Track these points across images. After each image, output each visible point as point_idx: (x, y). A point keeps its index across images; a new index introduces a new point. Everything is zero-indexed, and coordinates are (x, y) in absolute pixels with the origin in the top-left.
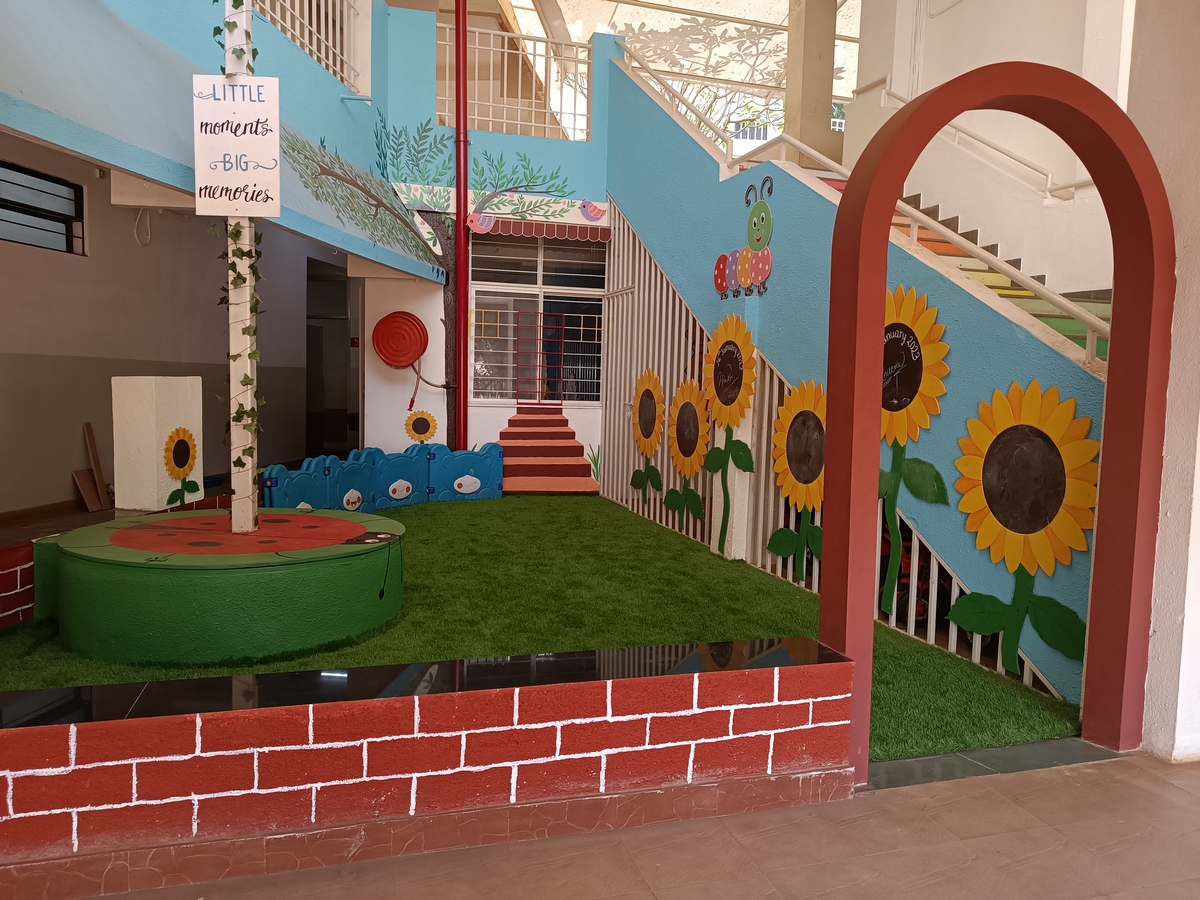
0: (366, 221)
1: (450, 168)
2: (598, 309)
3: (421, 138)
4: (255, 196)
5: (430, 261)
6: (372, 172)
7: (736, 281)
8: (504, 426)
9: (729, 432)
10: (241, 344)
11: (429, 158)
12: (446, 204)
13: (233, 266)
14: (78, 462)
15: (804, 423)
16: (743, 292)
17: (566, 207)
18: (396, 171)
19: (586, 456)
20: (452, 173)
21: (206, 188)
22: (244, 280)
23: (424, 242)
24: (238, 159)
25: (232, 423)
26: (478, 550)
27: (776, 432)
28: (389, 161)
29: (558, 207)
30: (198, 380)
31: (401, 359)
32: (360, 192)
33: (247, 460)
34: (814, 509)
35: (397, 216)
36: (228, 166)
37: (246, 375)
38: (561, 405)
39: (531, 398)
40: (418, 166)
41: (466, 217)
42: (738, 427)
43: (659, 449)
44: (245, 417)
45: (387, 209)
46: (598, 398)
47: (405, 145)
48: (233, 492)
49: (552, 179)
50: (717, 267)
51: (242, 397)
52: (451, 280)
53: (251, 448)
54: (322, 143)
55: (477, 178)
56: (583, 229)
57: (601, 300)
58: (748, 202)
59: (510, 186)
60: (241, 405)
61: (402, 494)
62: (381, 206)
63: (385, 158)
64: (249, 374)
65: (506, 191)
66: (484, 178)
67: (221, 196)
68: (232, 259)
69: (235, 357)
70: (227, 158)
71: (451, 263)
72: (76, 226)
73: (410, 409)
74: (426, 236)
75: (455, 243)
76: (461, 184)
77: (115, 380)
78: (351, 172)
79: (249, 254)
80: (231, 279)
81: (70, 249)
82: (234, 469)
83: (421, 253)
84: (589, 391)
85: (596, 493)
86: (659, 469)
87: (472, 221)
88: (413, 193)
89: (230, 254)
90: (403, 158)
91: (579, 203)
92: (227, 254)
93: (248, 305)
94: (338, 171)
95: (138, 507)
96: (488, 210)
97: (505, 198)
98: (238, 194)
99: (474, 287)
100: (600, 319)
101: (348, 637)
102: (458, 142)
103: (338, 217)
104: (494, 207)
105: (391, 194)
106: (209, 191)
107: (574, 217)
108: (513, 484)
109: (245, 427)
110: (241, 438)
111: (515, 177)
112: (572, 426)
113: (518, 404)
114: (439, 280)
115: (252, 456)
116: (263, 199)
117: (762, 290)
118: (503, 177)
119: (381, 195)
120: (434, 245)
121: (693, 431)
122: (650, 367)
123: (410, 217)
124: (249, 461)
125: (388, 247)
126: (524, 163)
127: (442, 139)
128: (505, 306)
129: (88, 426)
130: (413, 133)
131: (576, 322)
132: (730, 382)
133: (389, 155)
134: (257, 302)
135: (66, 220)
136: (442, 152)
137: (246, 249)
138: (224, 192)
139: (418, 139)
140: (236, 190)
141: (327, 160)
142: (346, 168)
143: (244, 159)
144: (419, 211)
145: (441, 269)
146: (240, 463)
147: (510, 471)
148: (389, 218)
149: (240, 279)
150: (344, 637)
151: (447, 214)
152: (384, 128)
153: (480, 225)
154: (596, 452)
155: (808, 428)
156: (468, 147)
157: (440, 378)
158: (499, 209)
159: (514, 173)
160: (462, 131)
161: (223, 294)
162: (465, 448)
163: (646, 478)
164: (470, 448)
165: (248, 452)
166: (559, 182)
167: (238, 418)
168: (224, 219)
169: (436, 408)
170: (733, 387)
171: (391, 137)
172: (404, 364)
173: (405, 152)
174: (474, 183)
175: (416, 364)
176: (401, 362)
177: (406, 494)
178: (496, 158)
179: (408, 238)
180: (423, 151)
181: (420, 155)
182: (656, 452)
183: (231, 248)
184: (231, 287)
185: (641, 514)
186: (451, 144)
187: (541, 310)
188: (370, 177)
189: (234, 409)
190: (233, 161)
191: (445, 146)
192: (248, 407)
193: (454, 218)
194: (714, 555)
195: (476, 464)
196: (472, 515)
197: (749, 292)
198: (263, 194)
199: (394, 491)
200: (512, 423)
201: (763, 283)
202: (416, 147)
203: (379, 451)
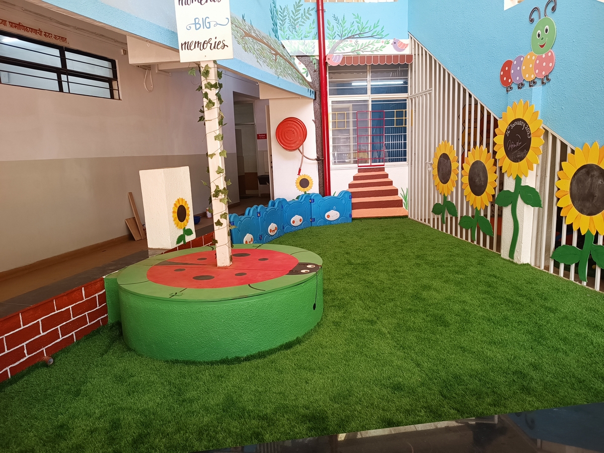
0: (272, 63)
1: (314, 28)
2: (404, 106)
3: (296, 11)
4: (216, 46)
5: (306, 85)
6: (270, 35)
7: (521, 77)
8: (351, 181)
9: (518, 180)
10: (214, 147)
11: (301, 23)
12: (313, 50)
13: (206, 95)
14: (128, 214)
15: (588, 173)
16: (527, 85)
17: (383, 44)
18: (283, 33)
19: (399, 195)
20: (315, 31)
21: (185, 43)
22: (214, 104)
23: (301, 75)
24: (204, 21)
25: (213, 198)
26: (353, 261)
27: (559, 179)
28: (279, 28)
29: (379, 45)
30: (187, 169)
31: (293, 145)
32: (266, 46)
33: (223, 221)
34: (597, 233)
35: (286, 60)
36: (198, 26)
37: (219, 167)
38: (384, 165)
39: (366, 163)
40: (295, 28)
41: (325, 57)
42: (526, 177)
43: (454, 190)
44: (220, 194)
45: (280, 55)
46: (405, 160)
47: (287, 17)
48: (216, 242)
49: (374, 28)
50: (503, 69)
51: (218, 181)
52: (317, 96)
53: (225, 213)
54: (243, 17)
55: (330, 32)
56: (396, 57)
57: (406, 100)
58: (532, 21)
59: (350, 35)
60: (217, 186)
61: (297, 223)
62: (277, 54)
63: (276, 26)
64: (221, 166)
65: (348, 38)
66: (334, 31)
67: (195, 48)
68: (205, 90)
69: (212, 155)
70: (197, 20)
71: (317, 86)
72: (114, 83)
73: (299, 174)
74: (302, 71)
75: (319, 74)
76: (321, 37)
77: (141, 173)
78: (260, 35)
79: (215, 86)
80: (205, 104)
81: (112, 97)
82: (216, 227)
83: (301, 81)
84: (399, 156)
85: (406, 217)
86: (454, 202)
87: (329, 59)
88: (293, 46)
89: (203, 87)
90: (286, 25)
91: (392, 41)
92: (201, 88)
93: (217, 121)
94: (254, 34)
95: (161, 247)
96: (337, 51)
97: (347, 43)
98: (205, 45)
99: (331, 99)
100: (406, 111)
101: (297, 338)
102: (318, 11)
103: (258, 61)
104: (341, 49)
105: (282, 48)
106: (187, 46)
107: (390, 50)
108: (357, 213)
109: (221, 200)
110: (219, 207)
111: (352, 29)
112: (390, 178)
113: (359, 166)
114: (311, 97)
115: (226, 218)
116: (222, 47)
117: (545, 81)
118: (346, 30)
119: (276, 47)
120: (307, 76)
121: (482, 179)
122: (446, 139)
123: (292, 60)
124: (225, 222)
125: (285, 78)
126: (357, 20)
127: (308, 10)
128: (348, 109)
129: (131, 194)
130: (291, 8)
131: (392, 115)
132: (518, 147)
133: (278, 24)
134: (222, 118)
135: (108, 80)
136: (309, 19)
137: (213, 82)
138: (197, 45)
139: (294, 12)
140: (204, 43)
141: (247, 28)
142: (257, 32)
143: (208, 20)
144: (297, 56)
145: (312, 90)
146: (219, 223)
147: (356, 206)
148: (282, 61)
149: (211, 103)
150: (295, 338)
151: (313, 56)
152: (275, 7)
153: (334, 61)
154: (405, 192)
155: (592, 176)
156: (324, 13)
157: (314, 155)
158: (344, 50)
159: (351, 27)
160: (320, 4)
161: (201, 114)
162: (330, 194)
163: (443, 208)
164: (332, 194)
165: (224, 216)
166: (379, 29)
167: (216, 195)
168: (198, 64)
169: (312, 172)
170: (522, 150)
171: (279, 13)
172: (294, 148)
173: (287, 21)
174: (328, 35)
175: (301, 148)
176: (292, 147)
177: (299, 223)
178: (340, 18)
179: (293, 72)
180: (297, 19)
181: (296, 22)
182: (452, 192)
183: (204, 82)
184: (205, 109)
185: (440, 229)
186: (314, 14)
187: (370, 109)
188: (270, 38)
189: (213, 189)
190: (201, 22)
191: (310, 15)
192: (221, 188)
193: (318, 58)
194: (505, 260)
195: (336, 204)
196: (339, 235)
197: (533, 83)
198: (222, 44)
199: (294, 222)
200: (355, 178)
201: (547, 77)
202: (294, 17)
203: (284, 200)
